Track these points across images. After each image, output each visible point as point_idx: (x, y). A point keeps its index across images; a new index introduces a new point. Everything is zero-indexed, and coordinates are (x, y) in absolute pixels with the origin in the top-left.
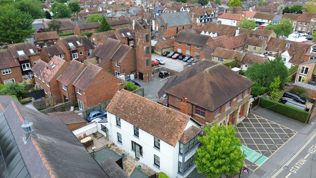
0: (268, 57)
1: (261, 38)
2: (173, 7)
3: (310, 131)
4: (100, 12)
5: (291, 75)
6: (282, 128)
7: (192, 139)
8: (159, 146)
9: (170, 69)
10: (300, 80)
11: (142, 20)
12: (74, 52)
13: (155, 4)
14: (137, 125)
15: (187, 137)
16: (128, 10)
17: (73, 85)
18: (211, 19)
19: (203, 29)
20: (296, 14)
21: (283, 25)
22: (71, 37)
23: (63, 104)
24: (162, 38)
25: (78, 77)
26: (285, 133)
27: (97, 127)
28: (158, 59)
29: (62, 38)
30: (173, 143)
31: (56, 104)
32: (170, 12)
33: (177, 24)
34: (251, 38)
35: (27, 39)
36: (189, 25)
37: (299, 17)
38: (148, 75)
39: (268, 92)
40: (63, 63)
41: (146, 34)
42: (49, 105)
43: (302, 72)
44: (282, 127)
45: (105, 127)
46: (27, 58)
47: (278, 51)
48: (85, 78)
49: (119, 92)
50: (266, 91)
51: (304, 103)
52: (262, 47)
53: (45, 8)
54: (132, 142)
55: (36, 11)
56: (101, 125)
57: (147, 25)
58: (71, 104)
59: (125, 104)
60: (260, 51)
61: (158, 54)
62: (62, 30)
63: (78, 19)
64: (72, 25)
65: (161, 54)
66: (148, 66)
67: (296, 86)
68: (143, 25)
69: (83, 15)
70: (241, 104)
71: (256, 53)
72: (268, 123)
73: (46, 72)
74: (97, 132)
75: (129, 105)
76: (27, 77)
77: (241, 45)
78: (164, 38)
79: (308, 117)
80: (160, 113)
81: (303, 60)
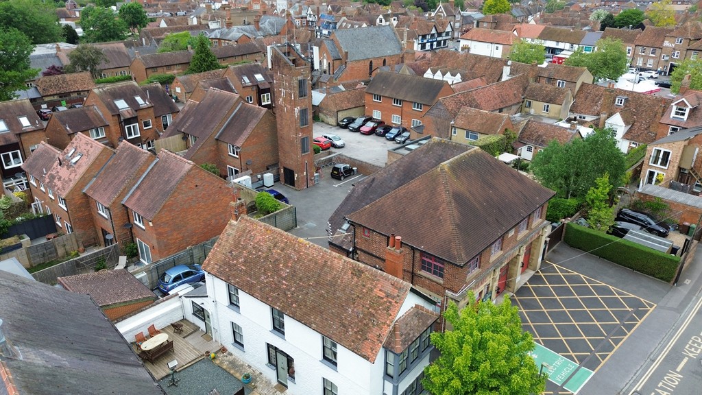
0: (578, 127)
1: (559, 85)
2: (360, 16)
3: (682, 302)
4: (192, 28)
5: (631, 169)
6: (619, 297)
7: (415, 339)
8: (335, 358)
9: (356, 158)
10: (650, 181)
11: (289, 45)
12: (128, 121)
13: (318, 8)
14: (279, 306)
15: (404, 336)
16: (257, 22)
17: (123, 205)
18: (445, 41)
19: (429, 65)
20: (630, 31)
21: (605, 55)
22: (122, 87)
23: (100, 251)
24: (335, 87)
25: (137, 185)
26: (628, 309)
27: (182, 307)
28: (328, 136)
29: (101, 90)
30: (369, 353)
31: (84, 251)
32: (352, 27)
33: (370, 54)
34: (538, 85)
35: (17, 92)
36: (397, 55)
37: (638, 36)
38: (305, 173)
39: (583, 210)
40: (98, 152)
41: (300, 78)
42: (66, 252)
43: (656, 162)
44: (619, 294)
45: (203, 309)
46: (14, 139)
47: (598, 114)
48: (152, 187)
49: (234, 222)
50: (579, 208)
51: (664, 235)
52: (563, 104)
53: (64, 19)
54: (269, 346)
55: (43, 26)
56: (193, 302)
57: (301, 57)
58: (119, 250)
59: (250, 253)
60: (560, 113)
61: (328, 124)
62: (102, 70)
63: (142, 42)
64: (128, 57)
65: (334, 124)
66: (305, 152)
67: (645, 195)
68: (291, 58)
69: (153, 33)
70: (525, 243)
71: (549, 118)
72: (588, 284)
73: (58, 172)
74: (184, 320)
75: (260, 256)
76: (14, 184)
77: (516, 101)
78: (341, 87)
79: (678, 268)
80: (335, 275)
81: (656, 134)
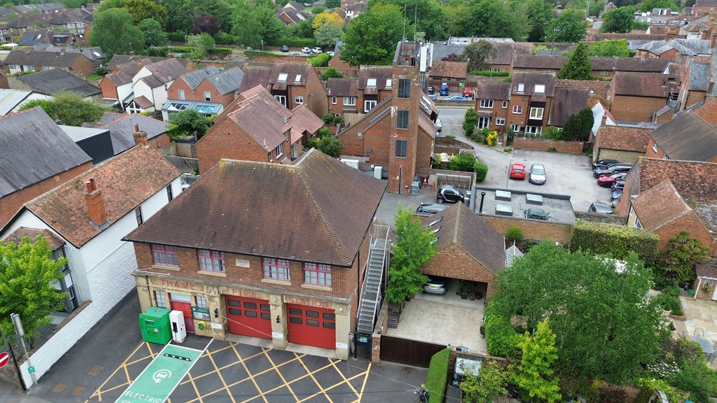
12: (369, 97)
38: (398, 178)
46: (285, 88)
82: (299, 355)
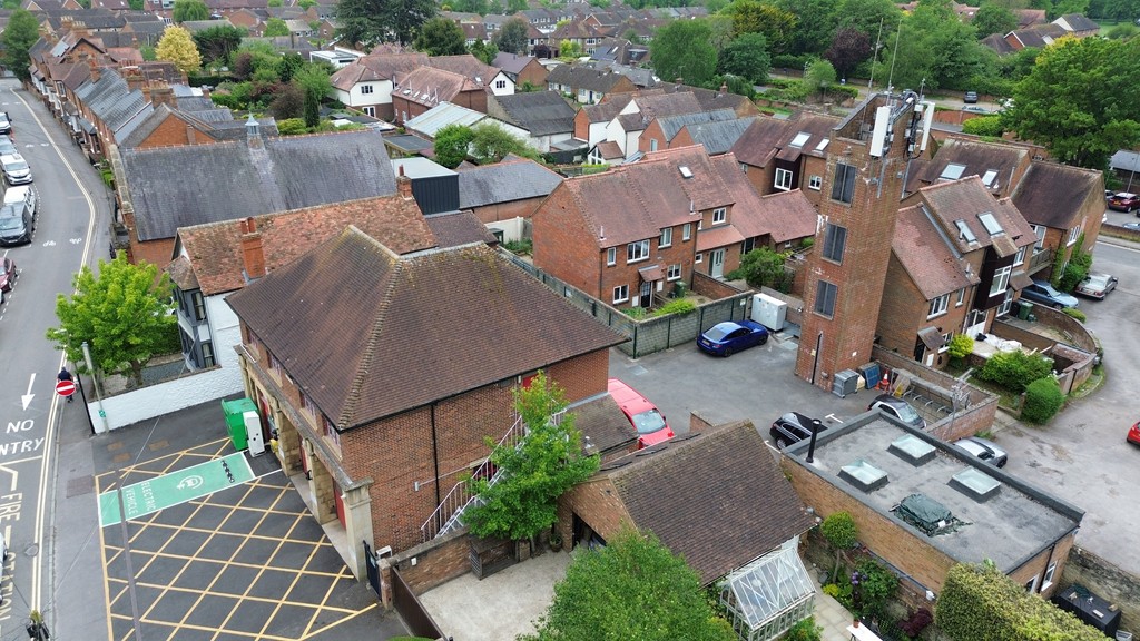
38: (814, 353)
41: (842, 160)
66: (821, 312)
82: (327, 540)
